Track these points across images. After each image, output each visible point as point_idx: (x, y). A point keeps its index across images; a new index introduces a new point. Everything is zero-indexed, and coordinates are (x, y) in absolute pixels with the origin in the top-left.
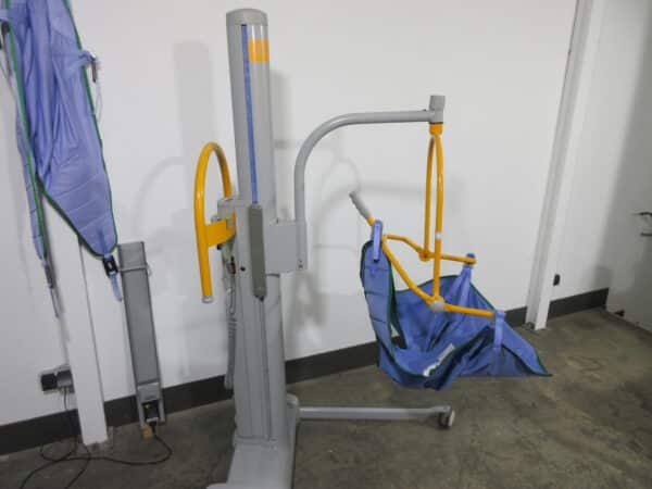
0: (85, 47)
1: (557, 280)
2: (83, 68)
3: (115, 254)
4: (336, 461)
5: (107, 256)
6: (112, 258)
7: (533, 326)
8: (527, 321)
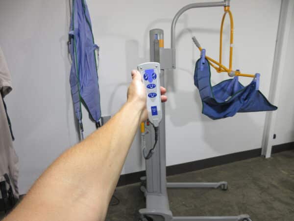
0: (95, 43)
1: (275, 137)
2: (94, 51)
3: (100, 120)
4: (187, 207)
5: (97, 121)
6: (99, 122)
7: (265, 157)
8: (262, 154)
